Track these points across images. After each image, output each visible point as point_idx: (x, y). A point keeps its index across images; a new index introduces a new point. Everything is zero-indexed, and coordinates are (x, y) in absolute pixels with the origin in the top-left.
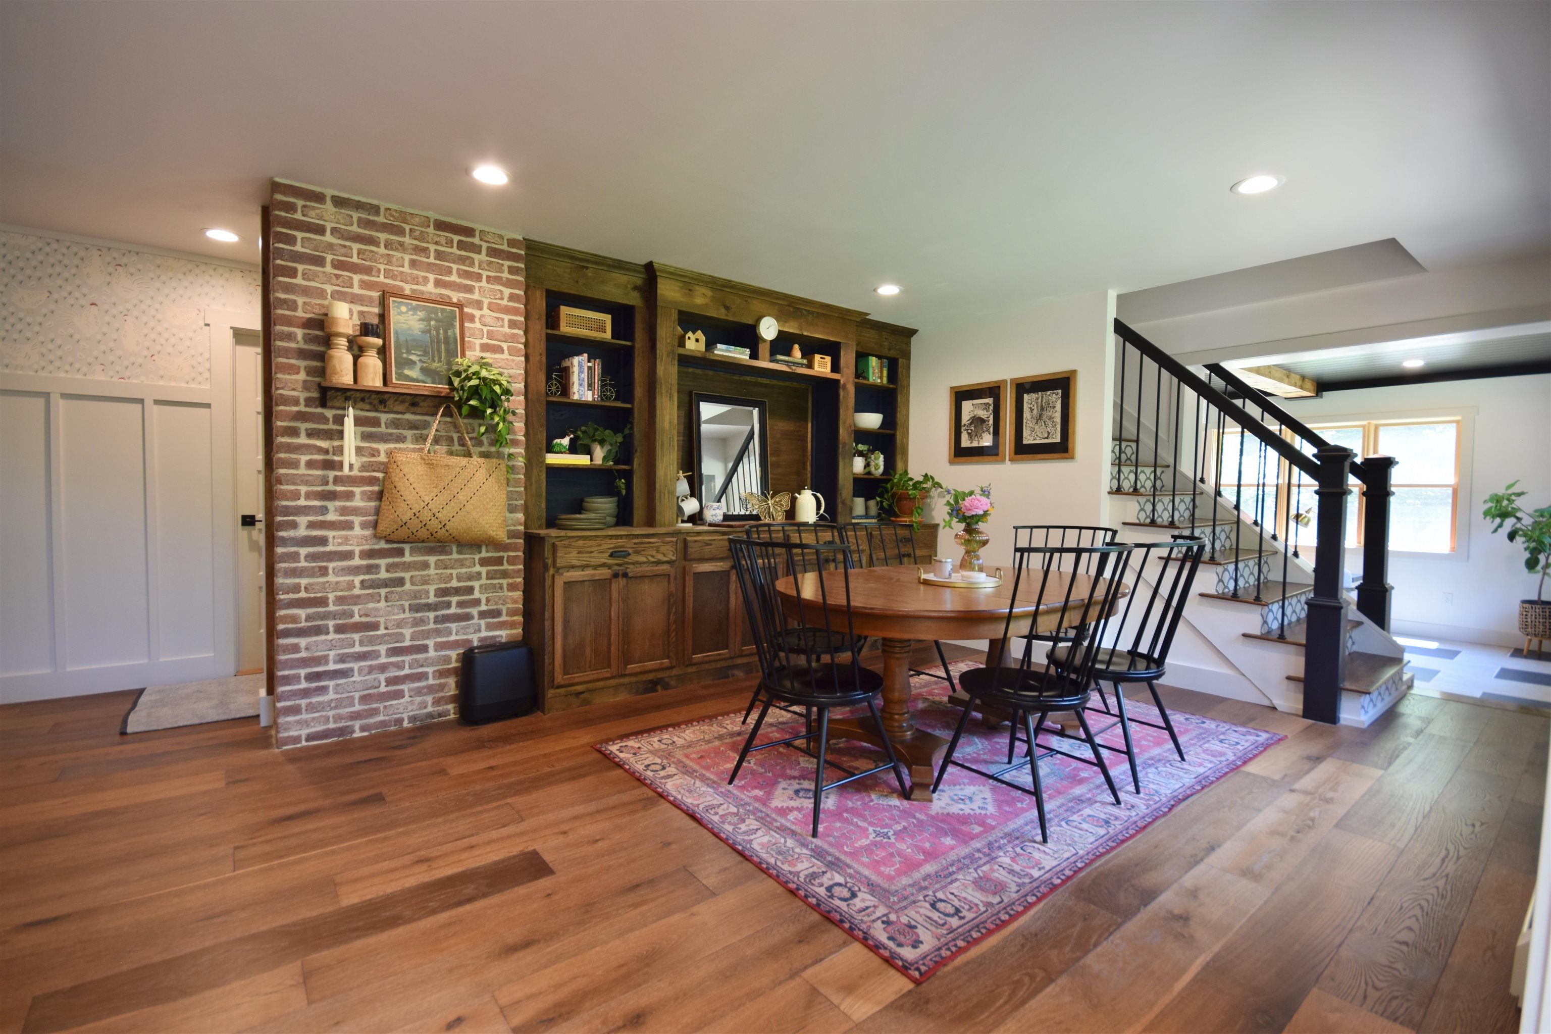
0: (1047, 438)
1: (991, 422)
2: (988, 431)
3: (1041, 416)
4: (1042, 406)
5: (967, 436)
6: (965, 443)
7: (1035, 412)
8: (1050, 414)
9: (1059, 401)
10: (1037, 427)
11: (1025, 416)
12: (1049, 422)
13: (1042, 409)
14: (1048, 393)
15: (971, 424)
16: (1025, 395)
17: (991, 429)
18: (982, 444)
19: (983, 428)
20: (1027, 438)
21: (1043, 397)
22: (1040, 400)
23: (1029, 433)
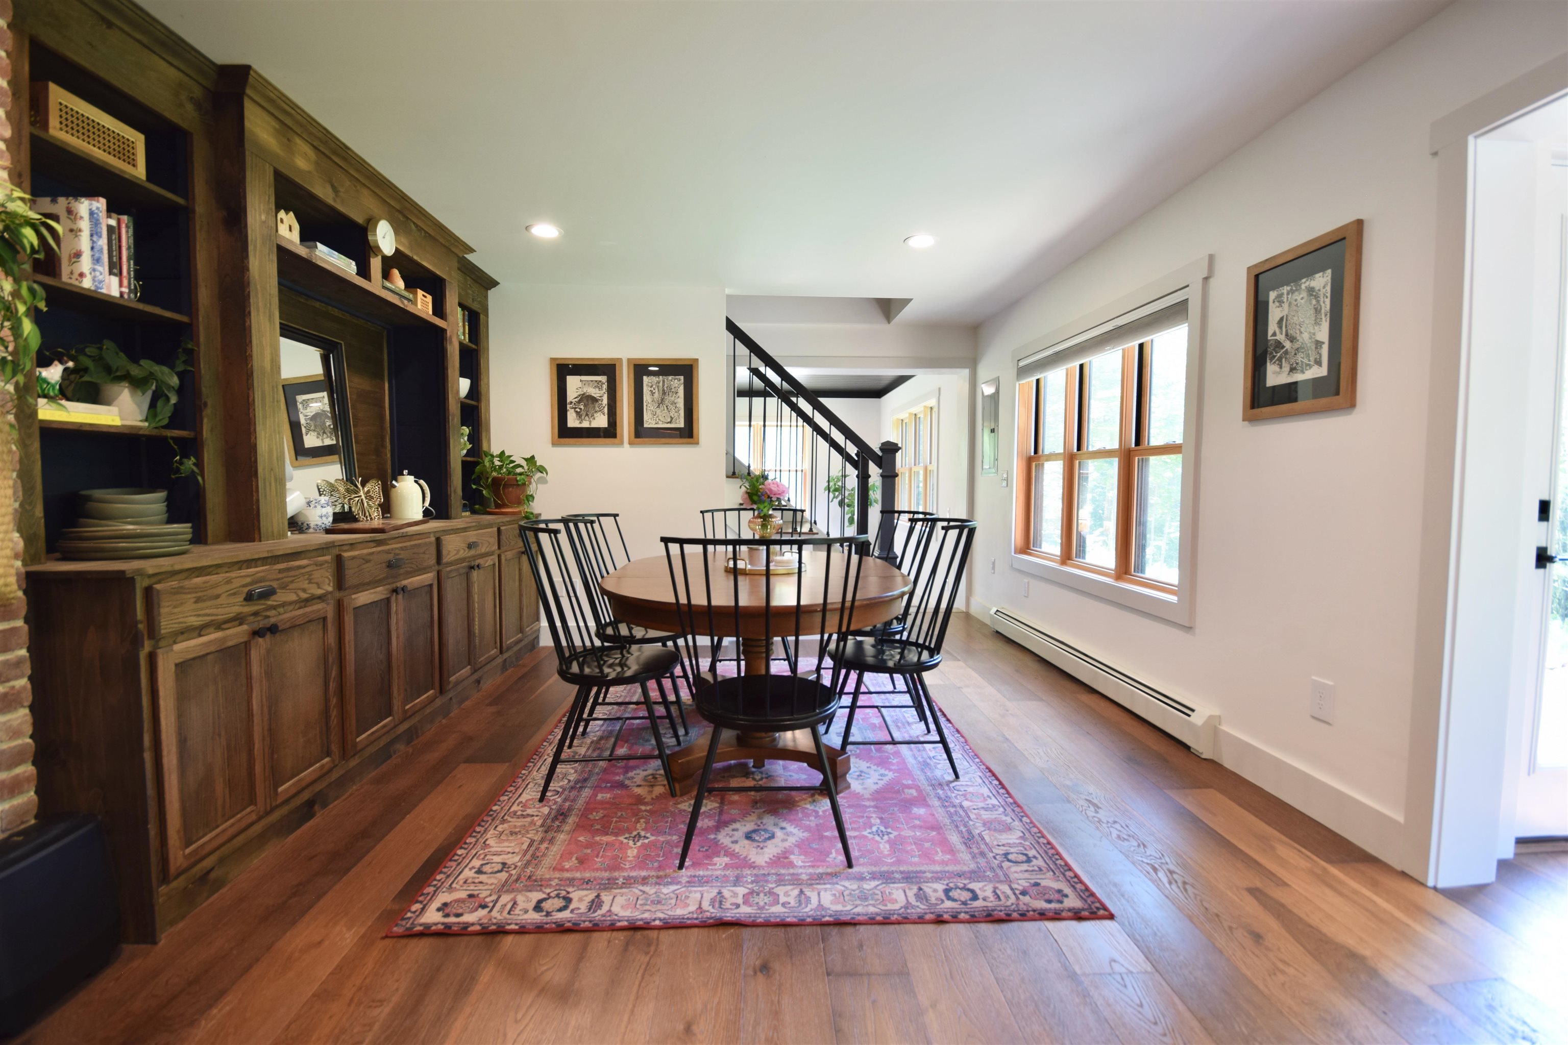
0: (670, 422)
1: (605, 401)
2: (602, 410)
3: (662, 400)
4: (663, 390)
5: (574, 415)
6: (573, 421)
7: (656, 395)
8: (673, 399)
9: (682, 387)
10: (658, 411)
11: (645, 399)
12: (672, 407)
13: (664, 393)
14: (670, 378)
15: (579, 402)
16: (645, 378)
17: (606, 410)
18: (595, 424)
19: (594, 407)
20: (649, 422)
21: (664, 381)
22: (661, 384)
23: (651, 416)
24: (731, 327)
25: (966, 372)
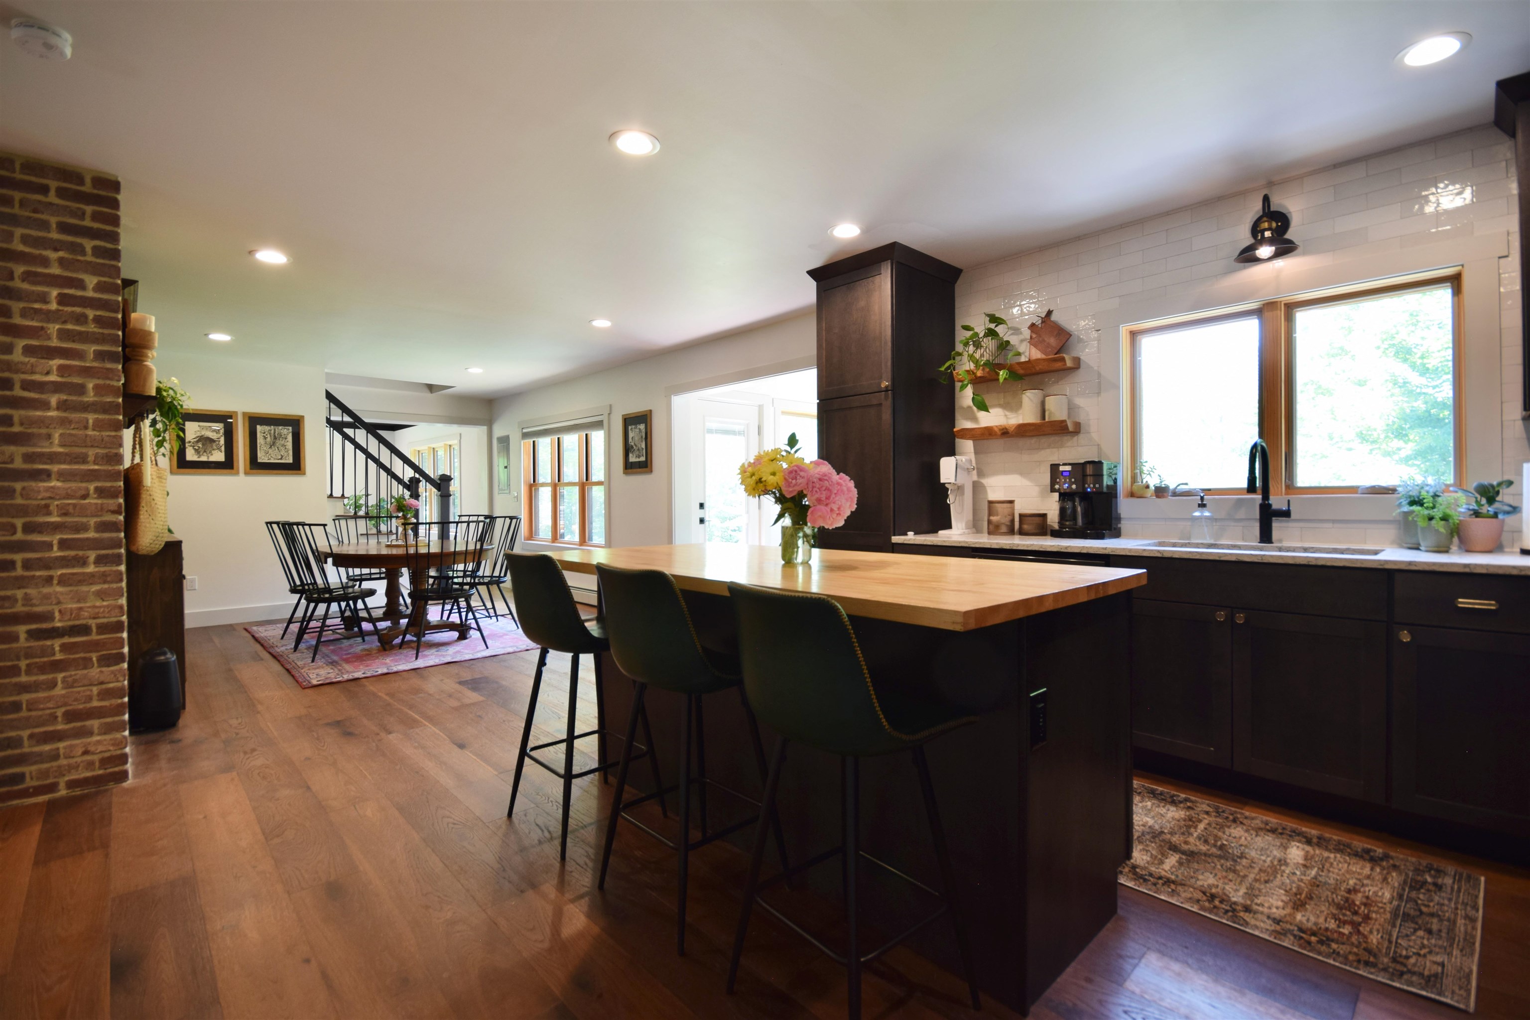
0: (281, 459)
1: (222, 442)
2: (219, 449)
3: (274, 444)
4: (275, 436)
5: (193, 451)
6: (191, 456)
7: (269, 439)
8: (283, 442)
9: (290, 435)
10: (270, 451)
11: (258, 441)
12: (283, 449)
13: (275, 438)
14: (280, 428)
15: (198, 442)
16: (258, 427)
17: (223, 448)
18: (213, 458)
19: (212, 447)
20: (262, 458)
21: (275, 430)
22: (272, 432)
23: (264, 454)
24: (330, 397)
25: (485, 428)
